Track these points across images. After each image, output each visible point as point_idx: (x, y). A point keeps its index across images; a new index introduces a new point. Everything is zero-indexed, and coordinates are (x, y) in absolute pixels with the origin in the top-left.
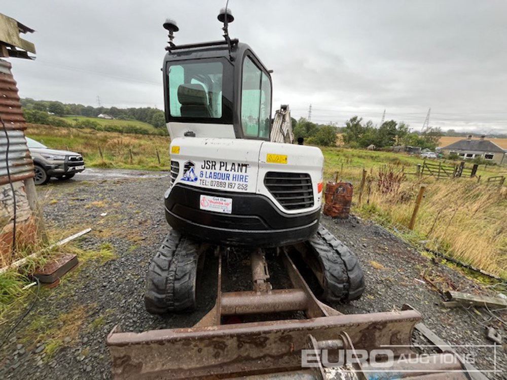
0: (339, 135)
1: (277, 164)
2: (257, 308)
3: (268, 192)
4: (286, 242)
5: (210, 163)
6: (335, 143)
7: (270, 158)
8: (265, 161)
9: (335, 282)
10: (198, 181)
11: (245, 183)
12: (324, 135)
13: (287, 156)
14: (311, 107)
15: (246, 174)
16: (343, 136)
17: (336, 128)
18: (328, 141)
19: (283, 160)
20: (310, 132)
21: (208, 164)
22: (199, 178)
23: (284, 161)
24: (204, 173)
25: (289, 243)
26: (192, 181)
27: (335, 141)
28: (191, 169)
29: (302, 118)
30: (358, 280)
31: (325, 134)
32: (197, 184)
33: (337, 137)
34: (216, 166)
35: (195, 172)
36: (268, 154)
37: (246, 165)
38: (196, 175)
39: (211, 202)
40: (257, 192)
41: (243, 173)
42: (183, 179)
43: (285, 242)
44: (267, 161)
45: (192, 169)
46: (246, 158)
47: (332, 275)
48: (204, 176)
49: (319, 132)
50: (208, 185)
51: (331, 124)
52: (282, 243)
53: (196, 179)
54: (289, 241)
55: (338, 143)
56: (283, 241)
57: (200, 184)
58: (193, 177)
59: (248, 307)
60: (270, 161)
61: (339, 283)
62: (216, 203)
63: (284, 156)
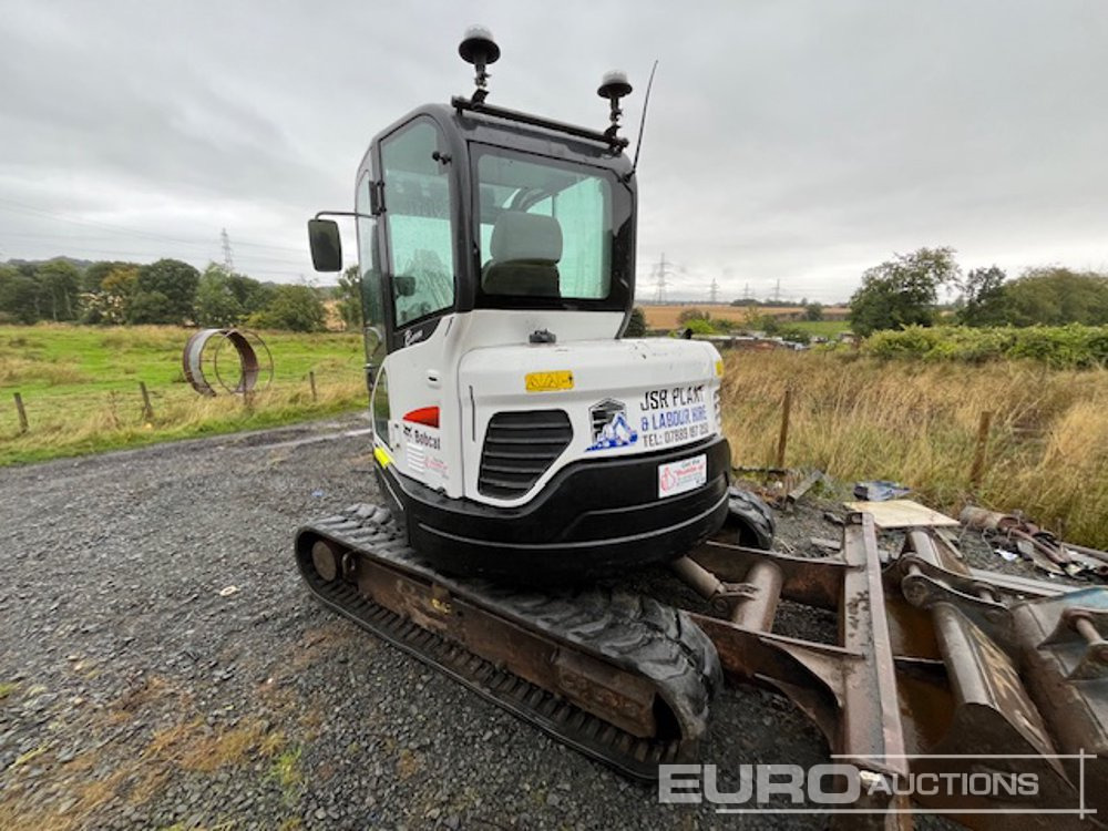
0: (330, 306)
5: (655, 396)
6: (324, 322)
10: (640, 441)
12: (292, 307)
14: (225, 235)
16: (337, 306)
17: (317, 291)
18: (307, 321)
20: (248, 300)
21: (652, 399)
22: (640, 434)
24: (650, 421)
26: (625, 444)
27: (324, 319)
28: (615, 420)
29: (214, 264)
31: (295, 304)
32: (638, 447)
33: (326, 311)
34: (668, 400)
35: (628, 423)
38: (633, 428)
39: (679, 473)
42: (594, 448)
45: (620, 418)
48: (651, 426)
49: (279, 299)
50: (661, 443)
51: (305, 281)
53: (634, 438)
55: (331, 323)
57: (646, 445)
58: (625, 436)
62: (688, 471)
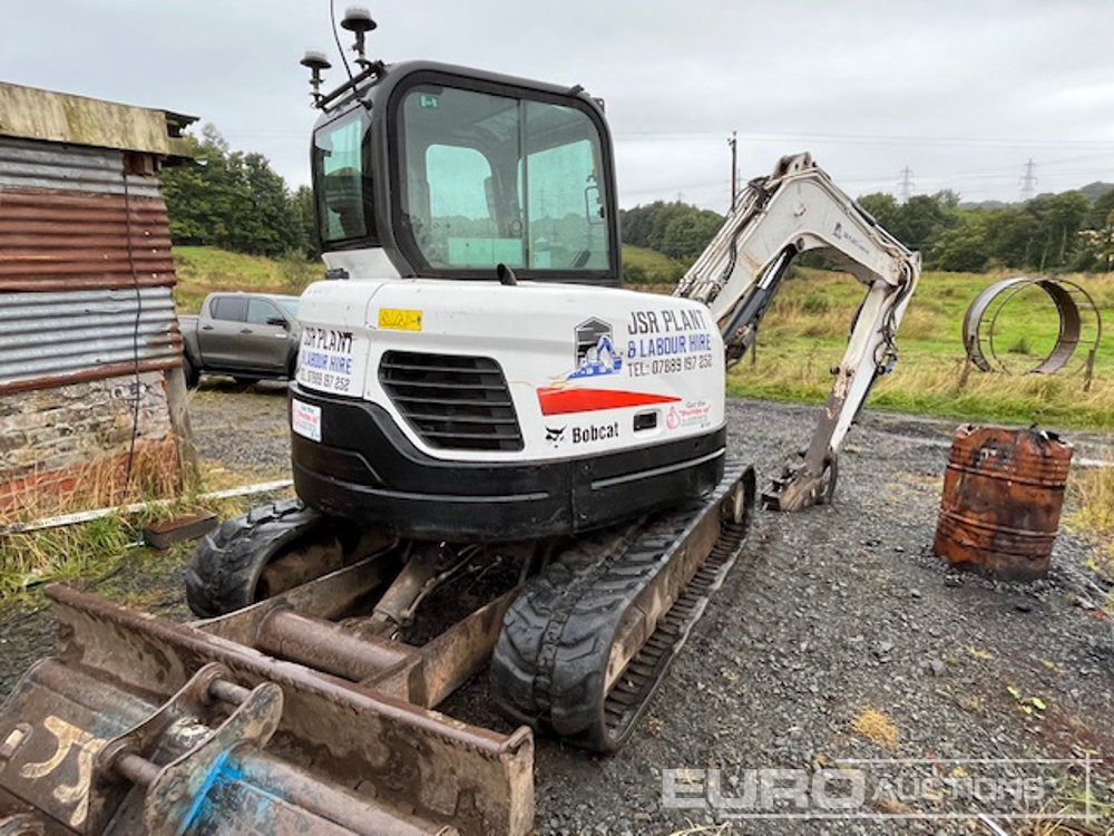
1: (398, 331)
2: (317, 655)
3: (387, 398)
4: (428, 528)
7: (387, 318)
8: (376, 325)
9: (515, 663)
11: (346, 376)
13: (421, 312)
15: (349, 356)
19: (413, 321)
23: (415, 325)
25: (433, 532)
30: (577, 677)
36: (381, 310)
37: (348, 335)
40: (366, 397)
41: (345, 355)
43: (423, 528)
44: (380, 324)
46: (345, 319)
47: (512, 644)
52: (417, 528)
54: (434, 527)
56: (418, 524)
59: (301, 647)
60: (386, 324)
61: (524, 671)
63: (415, 311)
